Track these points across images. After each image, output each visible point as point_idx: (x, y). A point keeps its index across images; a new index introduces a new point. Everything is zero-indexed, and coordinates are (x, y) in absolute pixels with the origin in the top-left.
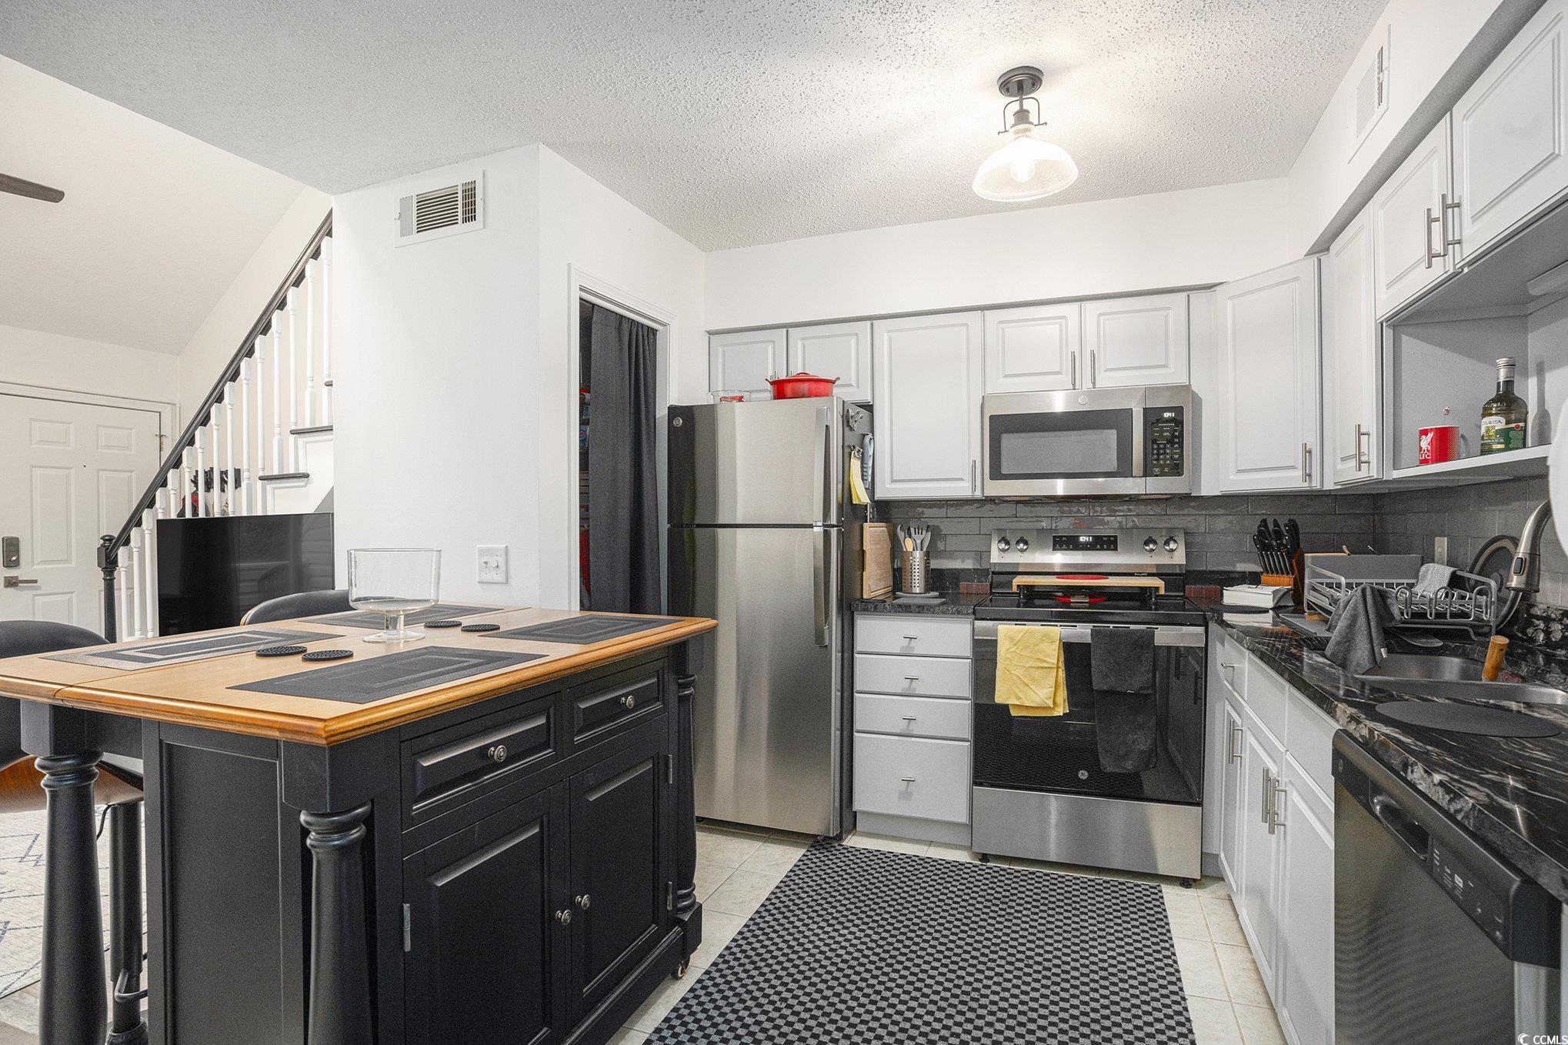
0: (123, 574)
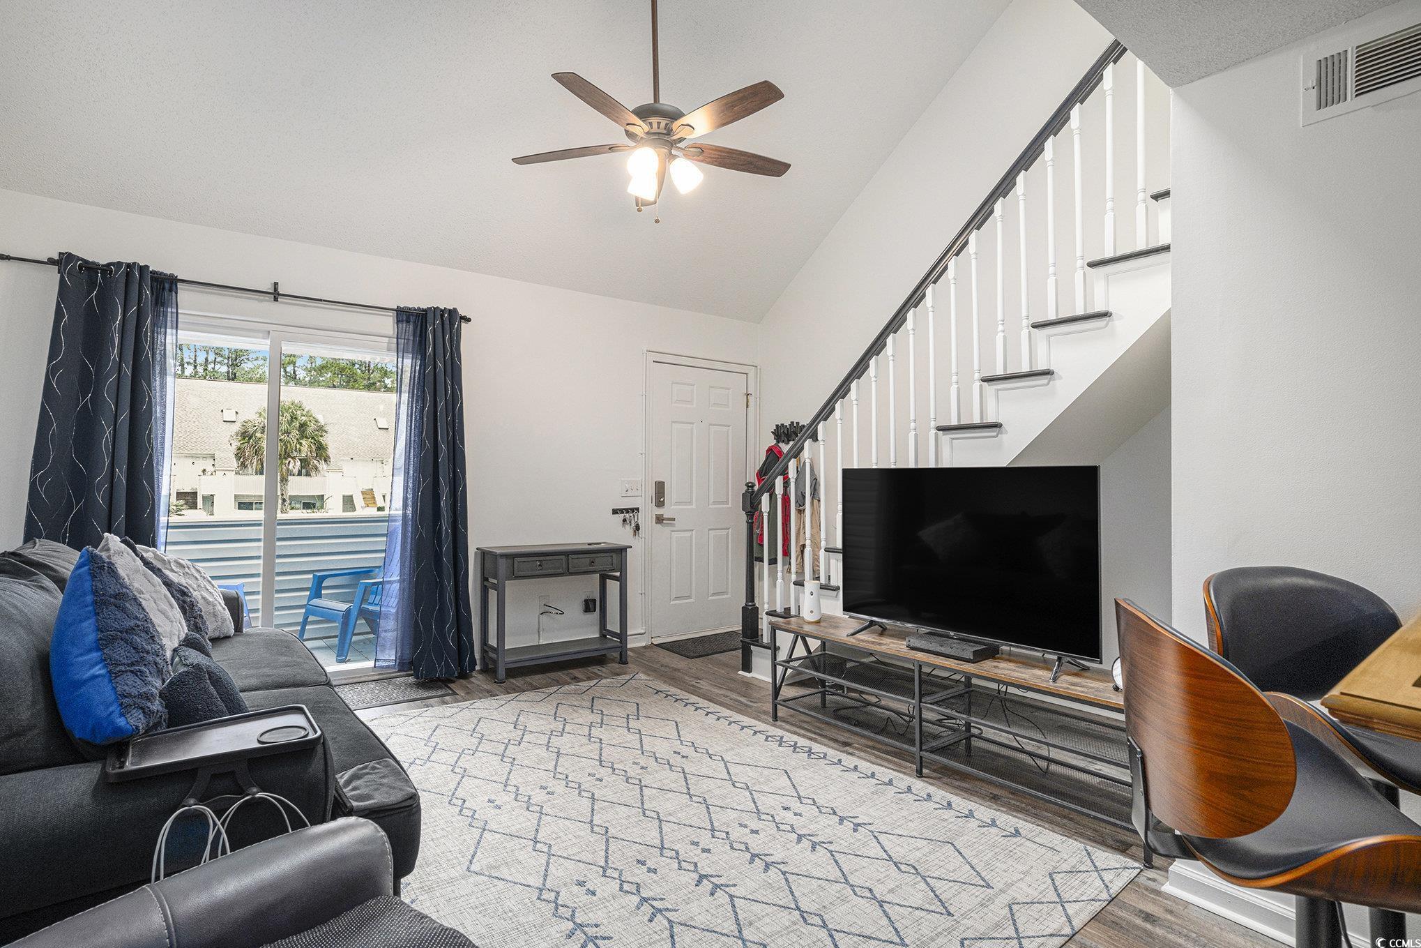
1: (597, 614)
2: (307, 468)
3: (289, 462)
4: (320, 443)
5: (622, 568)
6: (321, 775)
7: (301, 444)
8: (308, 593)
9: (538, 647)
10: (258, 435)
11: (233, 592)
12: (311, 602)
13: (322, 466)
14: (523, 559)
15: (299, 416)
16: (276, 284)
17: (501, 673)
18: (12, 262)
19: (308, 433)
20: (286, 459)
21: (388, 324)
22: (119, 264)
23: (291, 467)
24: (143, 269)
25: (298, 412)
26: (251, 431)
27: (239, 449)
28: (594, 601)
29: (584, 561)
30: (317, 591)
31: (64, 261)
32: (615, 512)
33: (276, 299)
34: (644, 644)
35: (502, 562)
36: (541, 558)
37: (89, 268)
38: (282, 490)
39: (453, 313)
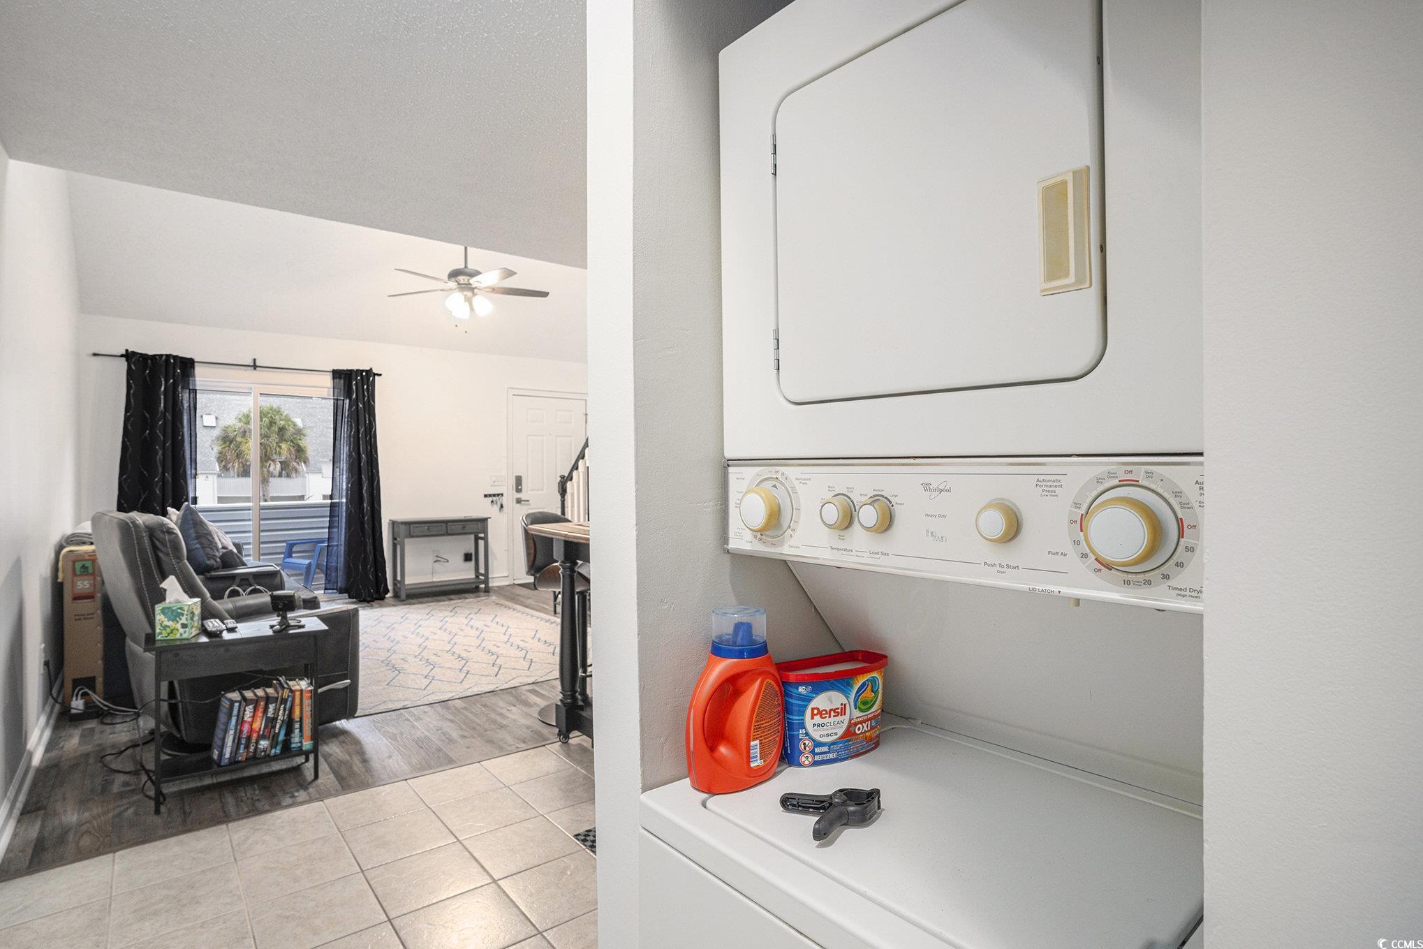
0: (569, 498)
1: (473, 562)
2: (287, 470)
3: (270, 465)
4: (299, 446)
5: (485, 531)
6: (280, 583)
7: (280, 447)
8: (283, 556)
9: (433, 582)
10: (239, 439)
11: (237, 541)
12: (285, 561)
13: (303, 467)
14: (417, 525)
15: (278, 421)
16: (255, 360)
17: (403, 596)
18: (100, 357)
19: (286, 437)
20: (267, 461)
21: (328, 381)
22: (161, 356)
23: (271, 469)
24: (175, 357)
25: (277, 417)
26: (232, 435)
27: (221, 453)
28: (471, 554)
29: (458, 527)
30: (289, 553)
31: (129, 356)
32: (486, 496)
33: (255, 369)
34: (507, 583)
35: (403, 527)
36: (427, 525)
37: (144, 357)
38: (263, 491)
39: (369, 372)
